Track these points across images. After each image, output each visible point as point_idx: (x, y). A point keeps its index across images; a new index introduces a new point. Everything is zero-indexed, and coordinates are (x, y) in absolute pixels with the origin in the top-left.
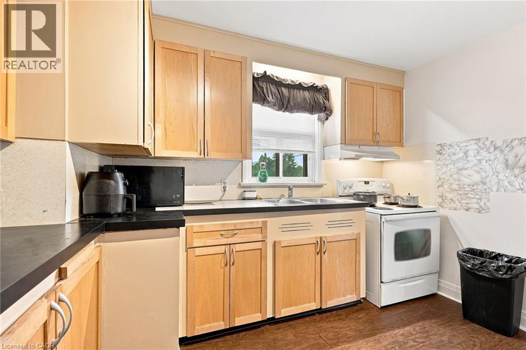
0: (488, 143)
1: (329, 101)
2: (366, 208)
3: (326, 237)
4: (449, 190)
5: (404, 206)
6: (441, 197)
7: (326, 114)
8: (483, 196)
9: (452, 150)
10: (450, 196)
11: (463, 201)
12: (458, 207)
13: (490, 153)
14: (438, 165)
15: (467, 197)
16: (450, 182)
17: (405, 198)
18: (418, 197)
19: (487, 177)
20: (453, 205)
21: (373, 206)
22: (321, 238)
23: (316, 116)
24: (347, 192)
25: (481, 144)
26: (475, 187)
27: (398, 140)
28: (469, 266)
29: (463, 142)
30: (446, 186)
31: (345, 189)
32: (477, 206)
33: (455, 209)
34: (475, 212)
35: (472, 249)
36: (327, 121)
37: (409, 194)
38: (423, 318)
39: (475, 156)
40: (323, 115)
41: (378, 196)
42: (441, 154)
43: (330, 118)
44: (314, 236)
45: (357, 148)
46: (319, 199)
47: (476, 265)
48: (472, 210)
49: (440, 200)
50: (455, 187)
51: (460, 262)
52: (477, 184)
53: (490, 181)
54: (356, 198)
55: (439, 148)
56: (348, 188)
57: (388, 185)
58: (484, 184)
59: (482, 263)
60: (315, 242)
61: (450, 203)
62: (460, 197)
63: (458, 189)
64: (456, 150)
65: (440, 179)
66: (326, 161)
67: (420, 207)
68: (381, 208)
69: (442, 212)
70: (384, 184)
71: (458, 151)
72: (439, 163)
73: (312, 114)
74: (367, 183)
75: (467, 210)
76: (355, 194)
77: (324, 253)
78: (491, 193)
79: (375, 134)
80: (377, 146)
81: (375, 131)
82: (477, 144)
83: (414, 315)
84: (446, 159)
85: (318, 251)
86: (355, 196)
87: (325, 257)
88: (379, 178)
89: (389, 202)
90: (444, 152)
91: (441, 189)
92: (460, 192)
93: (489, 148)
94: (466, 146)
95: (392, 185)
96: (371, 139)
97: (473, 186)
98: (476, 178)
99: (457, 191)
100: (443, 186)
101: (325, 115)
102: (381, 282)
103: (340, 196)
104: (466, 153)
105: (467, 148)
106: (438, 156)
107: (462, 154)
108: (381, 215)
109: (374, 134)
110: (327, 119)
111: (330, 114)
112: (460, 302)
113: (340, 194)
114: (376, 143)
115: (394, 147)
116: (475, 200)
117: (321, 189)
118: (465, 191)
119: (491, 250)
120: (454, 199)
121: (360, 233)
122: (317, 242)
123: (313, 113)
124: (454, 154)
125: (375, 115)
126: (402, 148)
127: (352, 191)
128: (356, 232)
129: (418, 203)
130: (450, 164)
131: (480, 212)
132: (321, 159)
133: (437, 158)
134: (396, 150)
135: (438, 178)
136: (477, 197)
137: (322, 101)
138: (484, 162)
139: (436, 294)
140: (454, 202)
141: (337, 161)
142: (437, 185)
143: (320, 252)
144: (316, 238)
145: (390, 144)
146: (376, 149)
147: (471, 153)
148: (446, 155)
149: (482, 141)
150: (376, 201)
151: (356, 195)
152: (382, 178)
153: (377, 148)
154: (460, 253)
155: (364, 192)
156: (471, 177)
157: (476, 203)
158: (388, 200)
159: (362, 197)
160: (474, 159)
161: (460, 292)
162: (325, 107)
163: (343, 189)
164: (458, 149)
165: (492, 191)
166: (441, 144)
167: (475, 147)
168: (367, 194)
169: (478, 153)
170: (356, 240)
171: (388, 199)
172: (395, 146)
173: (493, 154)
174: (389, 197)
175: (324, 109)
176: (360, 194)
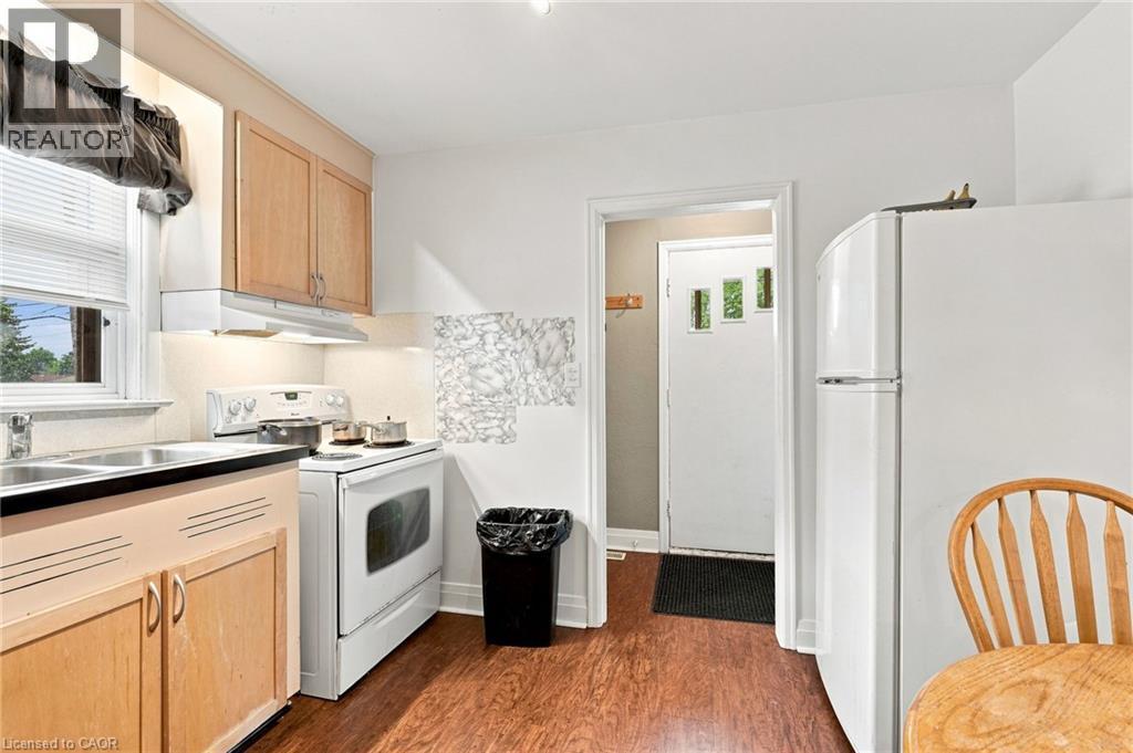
0: (513, 322)
1: (180, 159)
2: (301, 461)
3: (182, 570)
4: (457, 406)
5: (378, 445)
6: (443, 419)
7: (169, 195)
8: (508, 413)
9: (461, 330)
10: (458, 416)
11: (479, 426)
12: (471, 437)
13: (516, 339)
14: (437, 356)
15: (485, 418)
16: (459, 390)
17: (380, 427)
18: (405, 423)
19: (513, 379)
20: (463, 433)
21: (313, 453)
22: (164, 577)
23: (133, 193)
24: (238, 423)
25: (503, 322)
26: (496, 399)
27: (363, 301)
28: (496, 544)
29: (477, 317)
30: (451, 399)
31: (233, 414)
32: (498, 432)
33: (467, 441)
34: (497, 442)
35: (494, 510)
36: (171, 218)
37: (389, 418)
38: (427, 679)
39: (495, 344)
40: (157, 195)
41: (323, 427)
42: (442, 336)
43: (184, 211)
44: (137, 575)
45: (269, 306)
46: (145, 450)
47: (506, 540)
48: (492, 441)
49: (441, 426)
50: (466, 399)
51: (481, 540)
52: (498, 393)
53: (517, 388)
54: (269, 437)
55: (438, 324)
56: (242, 413)
57: (341, 400)
58: (509, 392)
59: (515, 533)
60: (142, 594)
61: (459, 430)
62: (473, 418)
63: (469, 403)
64: (467, 330)
65: (441, 385)
66: (168, 336)
67: (409, 443)
68: (333, 457)
69: (448, 448)
70: (331, 399)
71: (469, 332)
72: (439, 353)
73: (119, 183)
74: (291, 396)
75: (484, 440)
76: (264, 428)
77: (176, 620)
78: (518, 407)
79: (313, 278)
80: (317, 306)
81: (313, 270)
82: (497, 322)
83: (410, 679)
84: (451, 347)
85: (152, 622)
86: (265, 433)
87: (177, 632)
88: (318, 384)
89: (345, 438)
90: (448, 333)
91: (443, 404)
92: (474, 409)
93: (515, 330)
94: (483, 325)
95: (348, 400)
96: (302, 286)
97: (493, 397)
98: (498, 381)
99: (468, 406)
100: (446, 399)
101: (167, 200)
102: (339, 636)
103: (217, 436)
104: (482, 337)
105: (485, 328)
106: (438, 340)
107: (476, 340)
108: (339, 473)
109: (310, 277)
110: (173, 211)
111: (183, 200)
112: (482, 613)
113: (219, 431)
114: (317, 301)
115: (354, 315)
116: (496, 422)
117: (152, 419)
118: (482, 406)
119: (518, 506)
120: (465, 422)
121: (284, 530)
122: (150, 592)
123: (123, 180)
124: (465, 338)
125: (313, 230)
126: (369, 318)
127: (253, 421)
128: (273, 530)
129: (405, 435)
130: (459, 355)
131: (503, 442)
132: (151, 329)
133: (436, 345)
134: (357, 321)
135: (437, 383)
136: (499, 415)
137: (156, 153)
138: (508, 354)
139: (438, 612)
140: (465, 428)
141: (203, 336)
142: (437, 395)
143: (160, 625)
144: (147, 579)
145: (347, 305)
146: (315, 313)
147: (490, 339)
148: (452, 339)
149: (506, 317)
150: (318, 440)
151: (268, 430)
152: (323, 384)
153: (317, 311)
154: (482, 523)
155: (287, 420)
156: (490, 382)
157: (498, 426)
158: (342, 436)
159: (284, 433)
160: (494, 348)
161: (481, 596)
162: (168, 173)
163: (226, 414)
164: (470, 328)
165: (519, 404)
166: (442, 317)
167: (495, 327)
168: (297, 424)
169: (500, 338)
170: (277, 551)
171: (342, 432)
172: (357, 312)
173: (520, 341)
174: (346, 429)
175: (164, 178)
176: (279, 425)
